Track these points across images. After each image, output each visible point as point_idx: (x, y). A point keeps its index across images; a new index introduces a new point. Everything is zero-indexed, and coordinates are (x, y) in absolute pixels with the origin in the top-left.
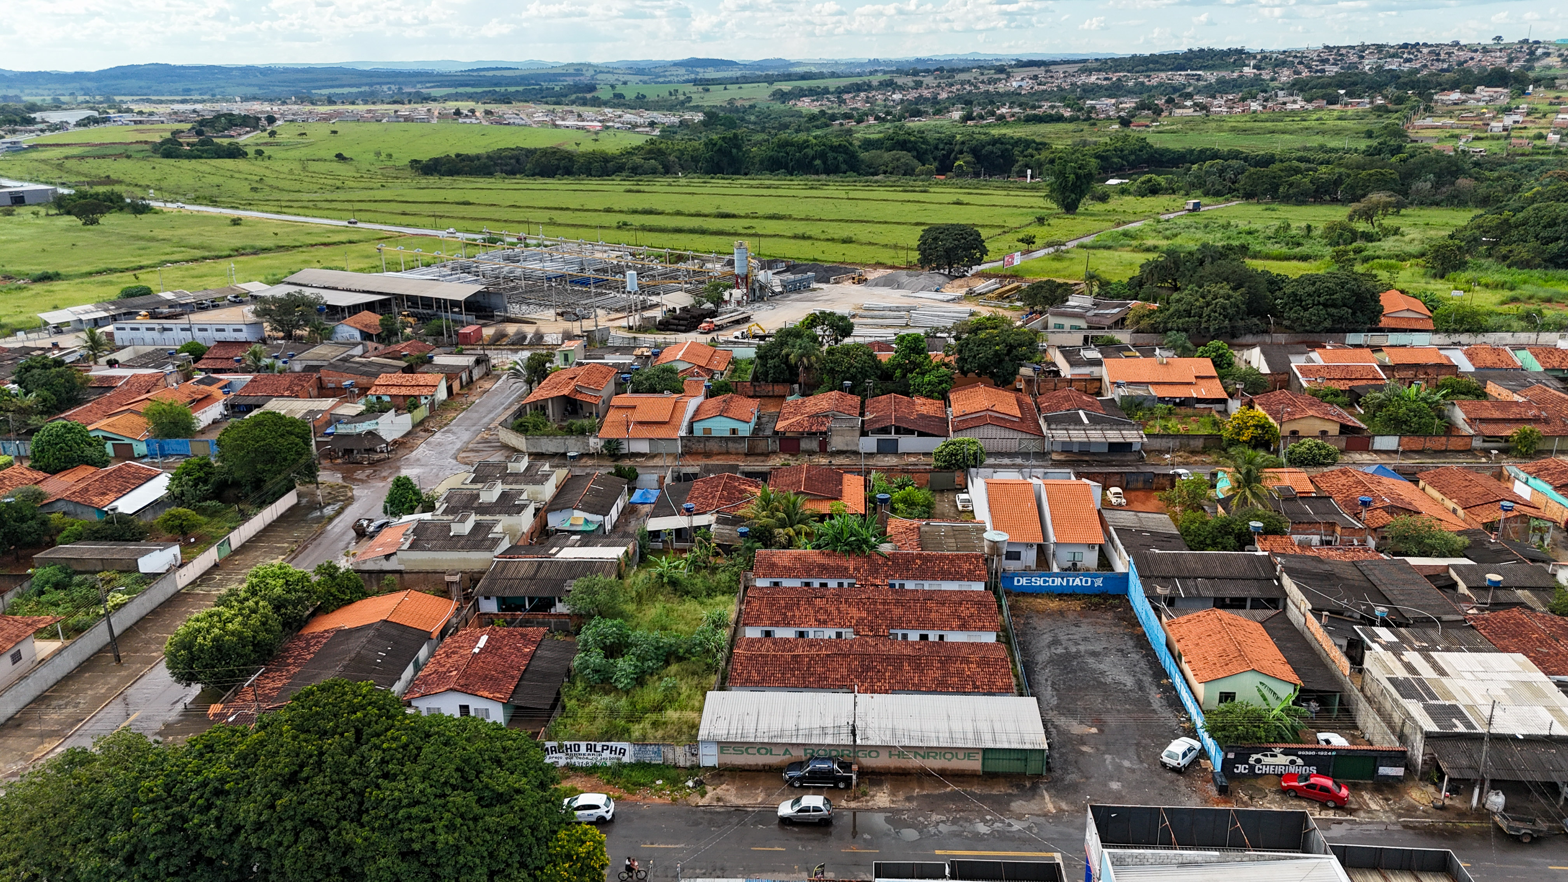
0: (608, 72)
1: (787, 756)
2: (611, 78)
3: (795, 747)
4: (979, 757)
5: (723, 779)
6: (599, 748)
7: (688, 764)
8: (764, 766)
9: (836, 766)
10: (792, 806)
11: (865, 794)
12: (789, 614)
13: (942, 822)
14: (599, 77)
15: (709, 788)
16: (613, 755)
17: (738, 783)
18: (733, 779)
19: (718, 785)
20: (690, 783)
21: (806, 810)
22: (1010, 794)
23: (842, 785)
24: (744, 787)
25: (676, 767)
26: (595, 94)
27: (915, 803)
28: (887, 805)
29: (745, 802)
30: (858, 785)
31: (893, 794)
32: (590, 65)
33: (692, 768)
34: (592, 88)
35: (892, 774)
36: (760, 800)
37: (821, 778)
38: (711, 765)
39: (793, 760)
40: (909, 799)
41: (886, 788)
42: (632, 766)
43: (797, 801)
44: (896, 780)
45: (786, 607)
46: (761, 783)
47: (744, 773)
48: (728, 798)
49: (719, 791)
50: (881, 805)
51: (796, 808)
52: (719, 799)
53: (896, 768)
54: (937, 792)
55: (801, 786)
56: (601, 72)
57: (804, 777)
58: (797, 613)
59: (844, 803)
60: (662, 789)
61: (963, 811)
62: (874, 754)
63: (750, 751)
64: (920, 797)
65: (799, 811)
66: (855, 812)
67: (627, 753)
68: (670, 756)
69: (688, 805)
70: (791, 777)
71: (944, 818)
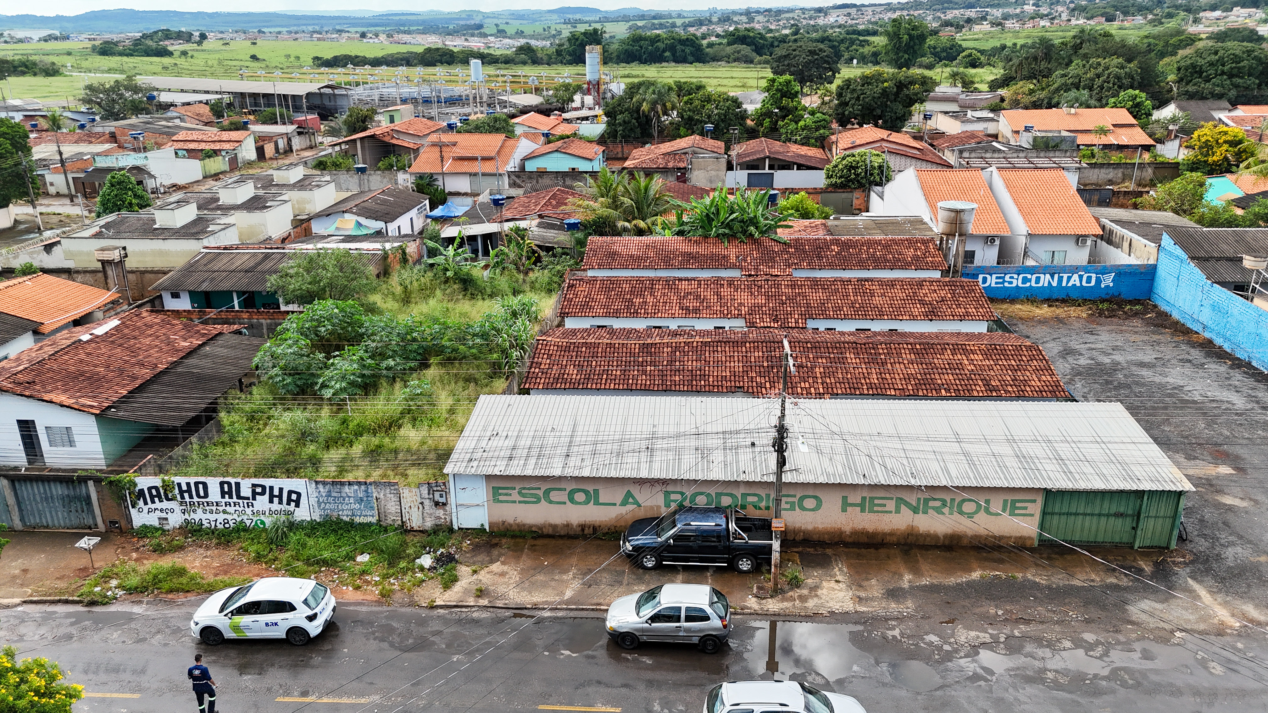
0: (494, 17)
1: (630, 507)
2: (496, 21)
3: (646, 487)
4: (1036, 508)
5: (495, 552)
6: (246, 491)
7: (429, 524)
8: (583, 527)
9: (733, 526)
10: (639, 606)
11: (795, 583)
12: (637, 301)
13: (984, 644)
14: (487, 21)
15: (464, 570)
16: (276, 506)
17: (526, 561)
18: (517, 551)
19: (484, 565)
20: (426, 561)
21: (671, 615)
22: (1116, 588)
23: (745, 565)
24: (539, 569)
25: (404, 530)
26: (482, 31)
27: (910, 604)
28: (849, 606)
29: (537, 598)
30: (782, 564)
31: (857, 583)
32: (479, 12)
33: (436, 530)
34: (480, 26)
35: (846, 545)
36: (568, 594)
37: (701, 550)
38: (476, 525)
39: (641, 514)
40: (894, 594)
41: (840, 571)
42: (312, 528)
43: (651, 595)
44: (859, 556)
45: (631, 292)
46: (574, 560)
47: (539, 542)
48: (501, 589)
49: (485, 577)
50: (836, 607)
51: (648, 611)
52: (481, 593)
53: (855, 533)
54: (952, 580)
55: (659, 567)
56: (488, 17)
57: (665, 547)
58: (650, 299)
59: (752, 603)
60: (364, 573)
61: (1027, 622)
62: (810, 503)
63: (554, 496)
64: (915, 590)
65: (655, 618)
66: (774, 620)
67: (303, 500)
68: (392, 507)
69: (412, 604)
70: (636, 548)
71: (985, 637)
